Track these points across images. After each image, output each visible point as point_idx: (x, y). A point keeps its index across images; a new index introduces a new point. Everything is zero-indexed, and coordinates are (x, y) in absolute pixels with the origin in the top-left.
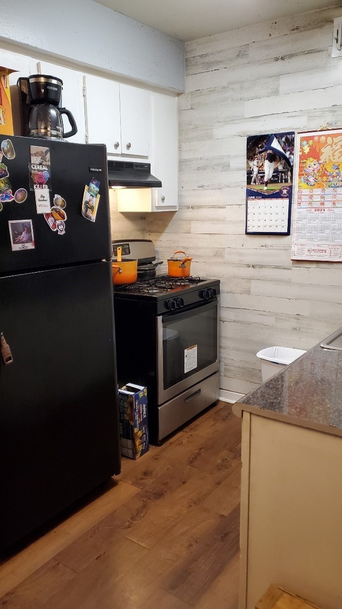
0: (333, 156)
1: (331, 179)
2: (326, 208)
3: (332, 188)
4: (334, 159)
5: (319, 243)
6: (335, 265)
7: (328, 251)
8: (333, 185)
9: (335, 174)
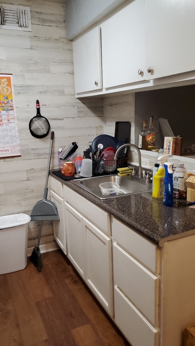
0: (3, 90)
1: (4, 105)
2: (4, 123)
3: (5, 111)
4: (4, 93)
5: (4, 146)
6: (16, 158)
7: (10, 150)
8: (6, 109)
9: (5, 102)
